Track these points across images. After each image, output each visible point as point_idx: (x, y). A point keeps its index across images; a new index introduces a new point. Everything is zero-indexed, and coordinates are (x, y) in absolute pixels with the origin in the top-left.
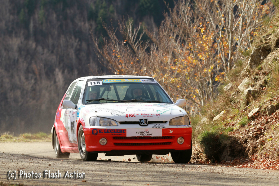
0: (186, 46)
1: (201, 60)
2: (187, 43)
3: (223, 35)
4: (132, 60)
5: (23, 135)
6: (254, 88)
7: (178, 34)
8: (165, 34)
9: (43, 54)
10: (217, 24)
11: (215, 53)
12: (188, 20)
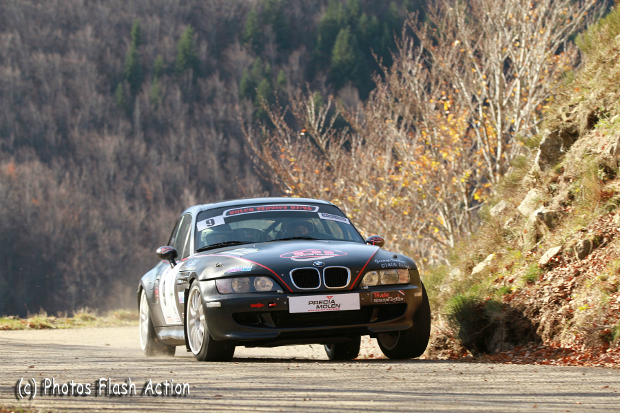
0: (417, 137)
1: (445, 162)
2: (418, 131)
3: (486, 114)
4: (316, 165)
5: (116, 313)
6: (549, 207)
7: (401, 115)
8: (377, 115)
9: (159, 163)
10: (474, 93)
11: (472, 147)
12: (419, 88)
